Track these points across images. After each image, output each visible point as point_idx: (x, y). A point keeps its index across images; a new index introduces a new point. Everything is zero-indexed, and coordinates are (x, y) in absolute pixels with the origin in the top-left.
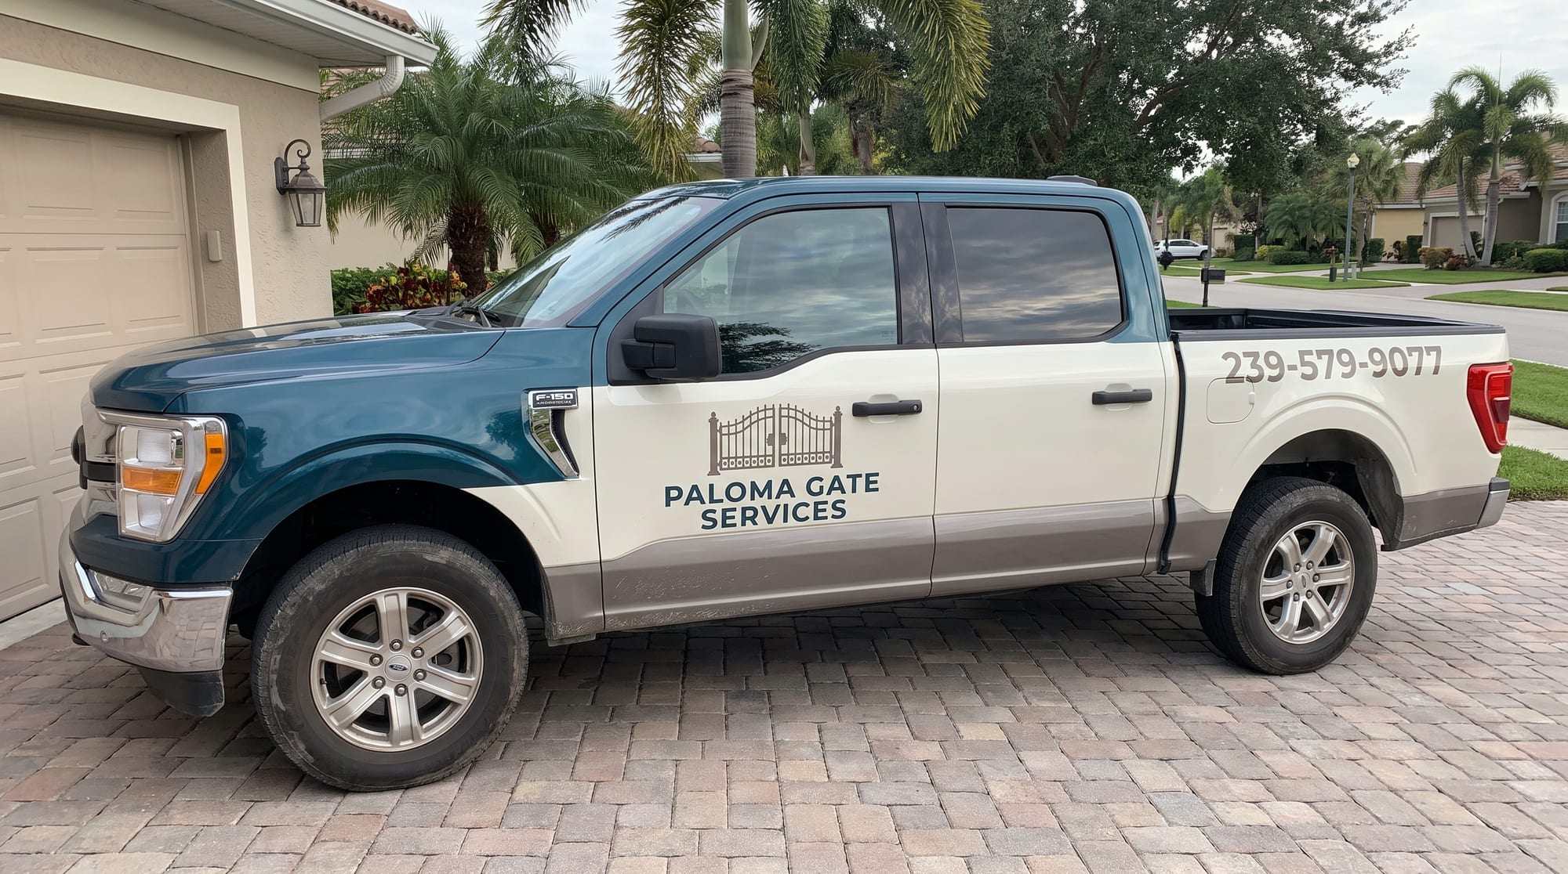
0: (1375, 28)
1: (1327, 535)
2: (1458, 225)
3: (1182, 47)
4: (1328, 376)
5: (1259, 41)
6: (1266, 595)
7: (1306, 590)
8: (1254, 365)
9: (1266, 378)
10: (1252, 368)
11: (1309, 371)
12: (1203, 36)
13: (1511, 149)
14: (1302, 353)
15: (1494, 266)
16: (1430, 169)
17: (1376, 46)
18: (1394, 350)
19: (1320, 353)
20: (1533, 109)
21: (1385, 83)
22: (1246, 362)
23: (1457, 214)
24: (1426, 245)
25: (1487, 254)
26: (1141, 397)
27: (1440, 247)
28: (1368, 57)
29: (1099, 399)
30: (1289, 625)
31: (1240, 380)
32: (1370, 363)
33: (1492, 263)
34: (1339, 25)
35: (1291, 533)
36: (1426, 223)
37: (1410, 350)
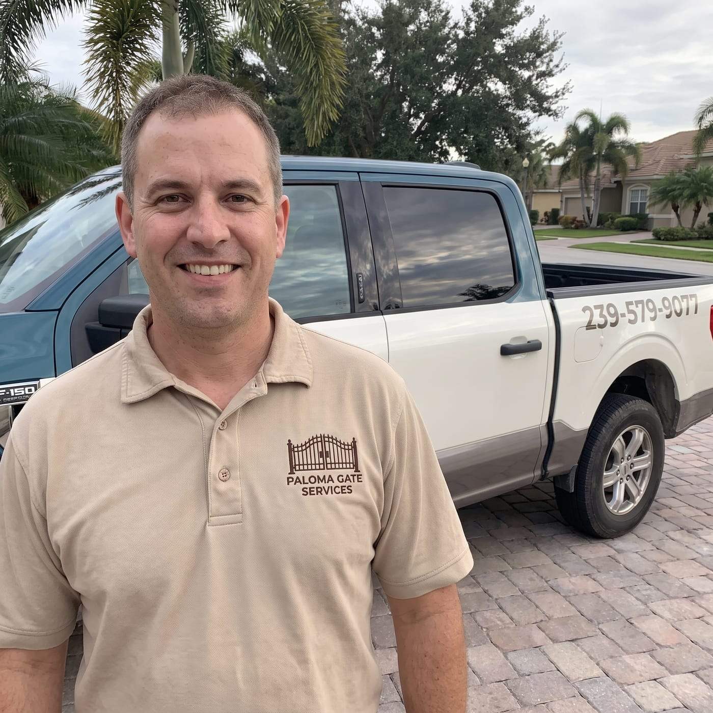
0: (550, 80)
1: (639, 435)
2: (580, 201)
3: (441, 87)
4: (643, 320)
5: (485, 86)
6: (606, 484)
7: (627, 475)
8: (601, 315)
9: (609, 324)
10: (600, 317)
11: (632, 317)
12: (452, 80)
13: (608, 159)
14: (628, 304)
15: (598, 227)
16: (564, 169)
17: (550, 92)
18: (675, 298)
19: (637, 302)
20: (618, 136)
21: (556, 114)
22: (597, 312)
23: (580, 196)
24: (562, 214)
25: (595, 220)
26: (534, 347)
27: (571, 215)
28: (546, 98)
29: (506, 351)
30: (618, 502)
31: (594, 327)
32: (663, 309)
33: (598, 225)
34: (530, 78)
35: (620, 437)
36: (561, 201)
37: (683, 297)
